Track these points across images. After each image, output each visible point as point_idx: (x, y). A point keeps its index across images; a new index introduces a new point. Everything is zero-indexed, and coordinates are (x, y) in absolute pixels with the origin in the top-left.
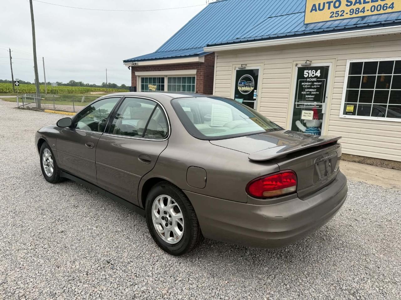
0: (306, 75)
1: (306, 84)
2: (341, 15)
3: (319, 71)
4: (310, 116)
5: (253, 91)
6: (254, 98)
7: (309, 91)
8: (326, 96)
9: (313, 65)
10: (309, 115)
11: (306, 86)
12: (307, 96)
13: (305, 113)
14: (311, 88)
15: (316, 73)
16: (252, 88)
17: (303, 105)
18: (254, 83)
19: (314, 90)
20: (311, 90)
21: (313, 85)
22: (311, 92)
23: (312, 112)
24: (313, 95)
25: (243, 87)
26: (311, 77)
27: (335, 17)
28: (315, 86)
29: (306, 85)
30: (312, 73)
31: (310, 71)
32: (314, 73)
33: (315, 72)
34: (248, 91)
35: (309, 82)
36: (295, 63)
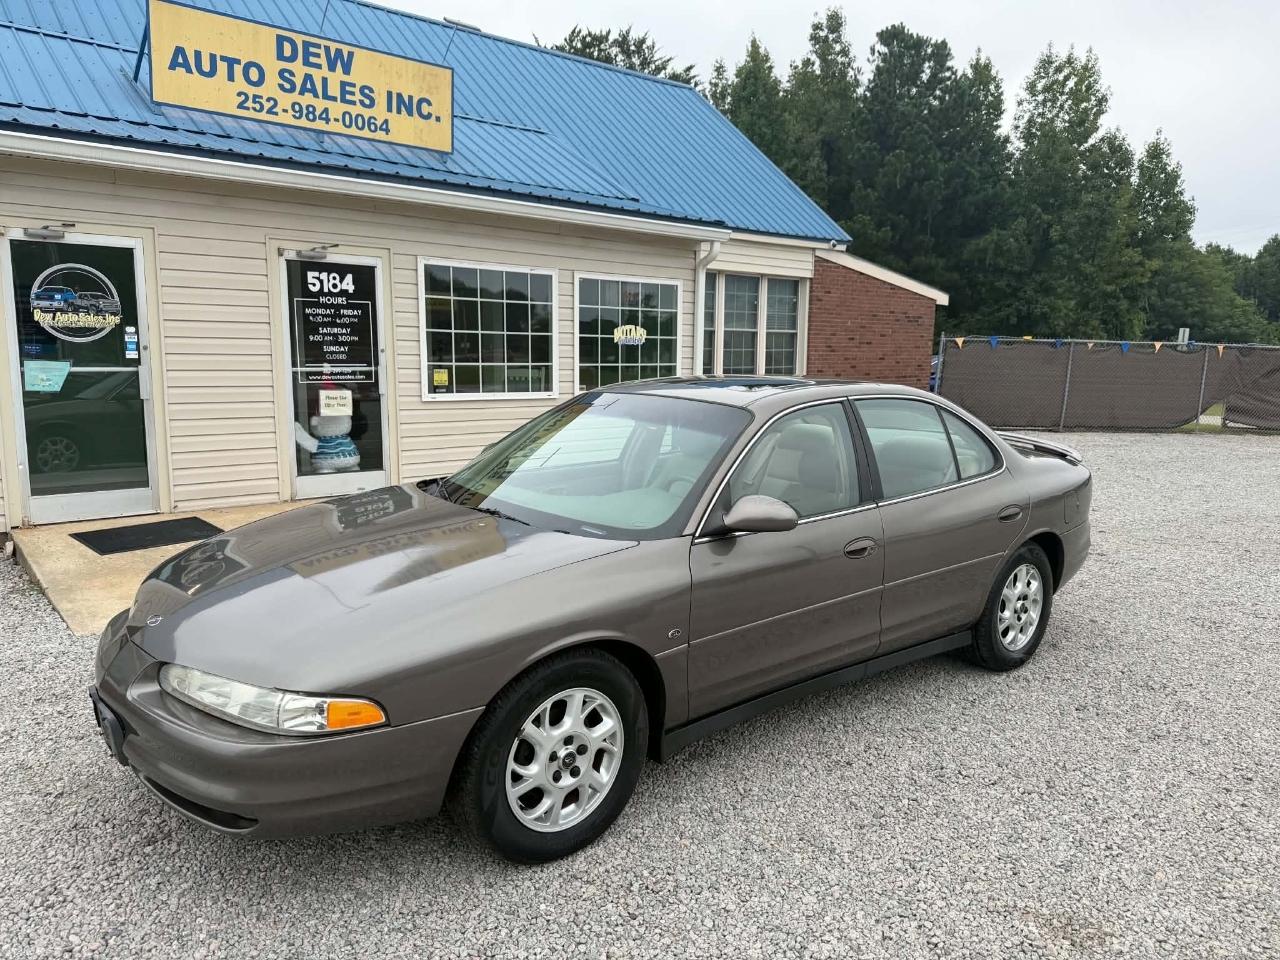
0: (314, 285)
1: (320, 311)
2: (270, 111)
3: (349, 278)
4: (344, 405)
5: (118, 331)
6: (131, 355)
7: (330, 335)
8: (381, 346)
9: (333, 258)
10: (342, 402)
11: (319, 319)
12: (325, 349)
13: (328, 397)
14: (333, 324)
15: (341, 282)
16: (113, 321)
17: (321, 374)
18: (117, 298)
19: (344, 331)
20: (335, 330)
21: (341, 317)
22: (335, 335)
23: (348, 394)
24: (342, 344)
25: (62, 311)
26: (330, 294)
27: (252, 111)
28: (346, 320)
29: (318, 315)
30: (332, 282)
31: (324, 276)
32: (337, 282)
33: (338, 277)
34: (95, 328)
35: (325, 306)
36: (276, 244)
